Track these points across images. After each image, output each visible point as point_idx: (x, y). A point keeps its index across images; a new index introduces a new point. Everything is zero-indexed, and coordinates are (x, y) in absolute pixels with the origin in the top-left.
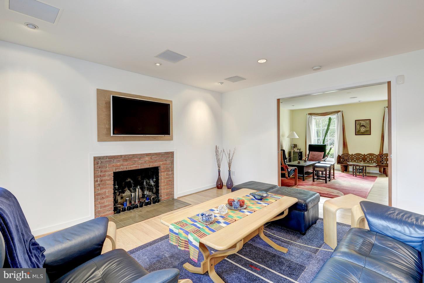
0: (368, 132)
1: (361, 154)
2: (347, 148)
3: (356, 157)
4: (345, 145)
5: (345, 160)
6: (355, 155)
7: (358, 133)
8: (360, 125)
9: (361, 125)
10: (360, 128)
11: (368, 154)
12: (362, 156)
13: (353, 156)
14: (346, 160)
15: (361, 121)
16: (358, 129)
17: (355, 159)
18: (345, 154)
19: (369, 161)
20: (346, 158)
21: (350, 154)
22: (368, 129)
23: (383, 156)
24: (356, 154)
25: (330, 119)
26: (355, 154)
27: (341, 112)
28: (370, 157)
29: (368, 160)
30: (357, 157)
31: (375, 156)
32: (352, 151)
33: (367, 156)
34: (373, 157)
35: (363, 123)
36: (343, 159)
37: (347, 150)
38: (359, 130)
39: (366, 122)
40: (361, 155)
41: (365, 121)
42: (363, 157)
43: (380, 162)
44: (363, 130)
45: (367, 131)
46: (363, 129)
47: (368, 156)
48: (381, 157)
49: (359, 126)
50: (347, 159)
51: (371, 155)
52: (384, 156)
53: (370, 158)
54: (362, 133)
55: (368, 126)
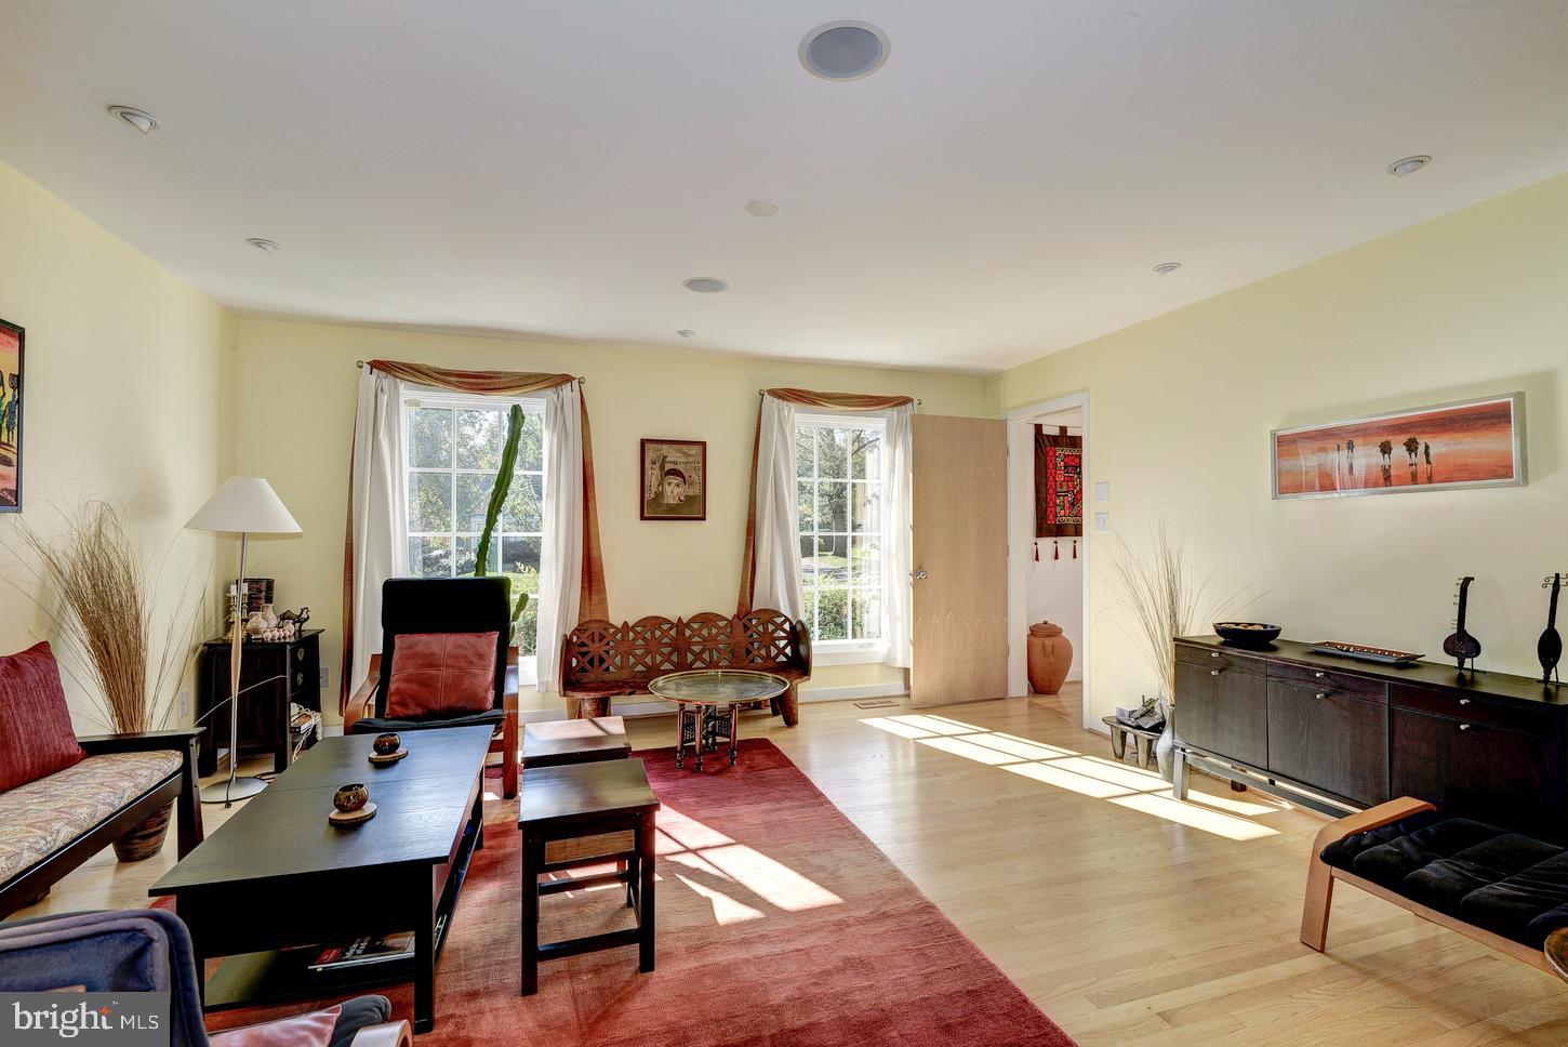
0: (692, 509)
1: (666, 621)
2: (602, 591)
3: (644, 639)
4: (591, 575)
5: (591, 662)
6: (639, 629)
7: (652, 509)
8: (662, 467)
9: (668, 467)
10: (661, 484)
11: (694, 619)
12: (670, 629)
13: (631, 635)
14: (596, 663)
15: (665, 447)
16: (654, 489)
17: (640, 647)
18: (594, 628)
19: (702, 652)
20: (595, 648)
21: (613, 626)
22: (695, 491)
23: (750, 620)
24: (644, 622)
25: (516, 414)
26: (637, 625)
27: (575, 383)
28: (705, 632)
29: (696, 649)
30: (648, 635)
31: (722, 624)
32: (624, 606)
33: (692, 630)
34: (714, 631)
35: (673, 455)
36: (584, 654)
37: (603, 602)
38: (659, 495)
39: (686, 455)
40: (665, 627)
41: (685, 448)
42: (673, 632)
43: (743, 651)
44: (674, 492)
45: (690, 500)
46: (676, 490)
47: (696, 626)
48: (746, 628)
49: (657, 471)
50: (604, 656)
51: (706, 619)
52: (754, 622)
53: (705, 640)
54: (671, 508)
55: (697, 478)
